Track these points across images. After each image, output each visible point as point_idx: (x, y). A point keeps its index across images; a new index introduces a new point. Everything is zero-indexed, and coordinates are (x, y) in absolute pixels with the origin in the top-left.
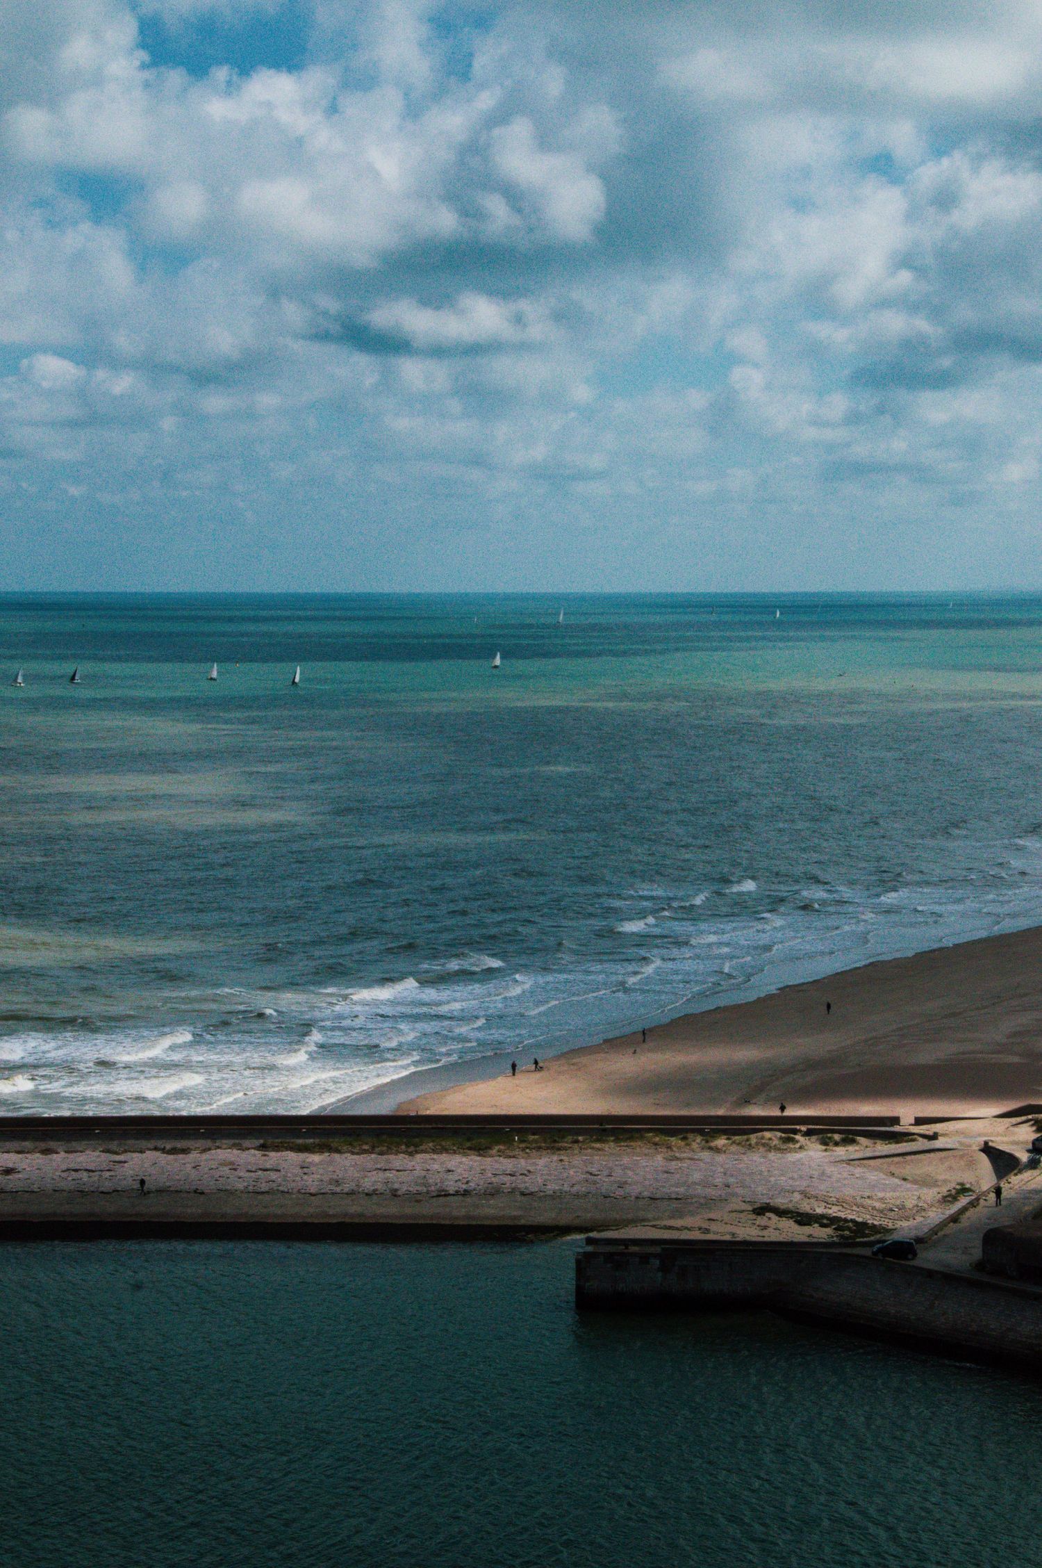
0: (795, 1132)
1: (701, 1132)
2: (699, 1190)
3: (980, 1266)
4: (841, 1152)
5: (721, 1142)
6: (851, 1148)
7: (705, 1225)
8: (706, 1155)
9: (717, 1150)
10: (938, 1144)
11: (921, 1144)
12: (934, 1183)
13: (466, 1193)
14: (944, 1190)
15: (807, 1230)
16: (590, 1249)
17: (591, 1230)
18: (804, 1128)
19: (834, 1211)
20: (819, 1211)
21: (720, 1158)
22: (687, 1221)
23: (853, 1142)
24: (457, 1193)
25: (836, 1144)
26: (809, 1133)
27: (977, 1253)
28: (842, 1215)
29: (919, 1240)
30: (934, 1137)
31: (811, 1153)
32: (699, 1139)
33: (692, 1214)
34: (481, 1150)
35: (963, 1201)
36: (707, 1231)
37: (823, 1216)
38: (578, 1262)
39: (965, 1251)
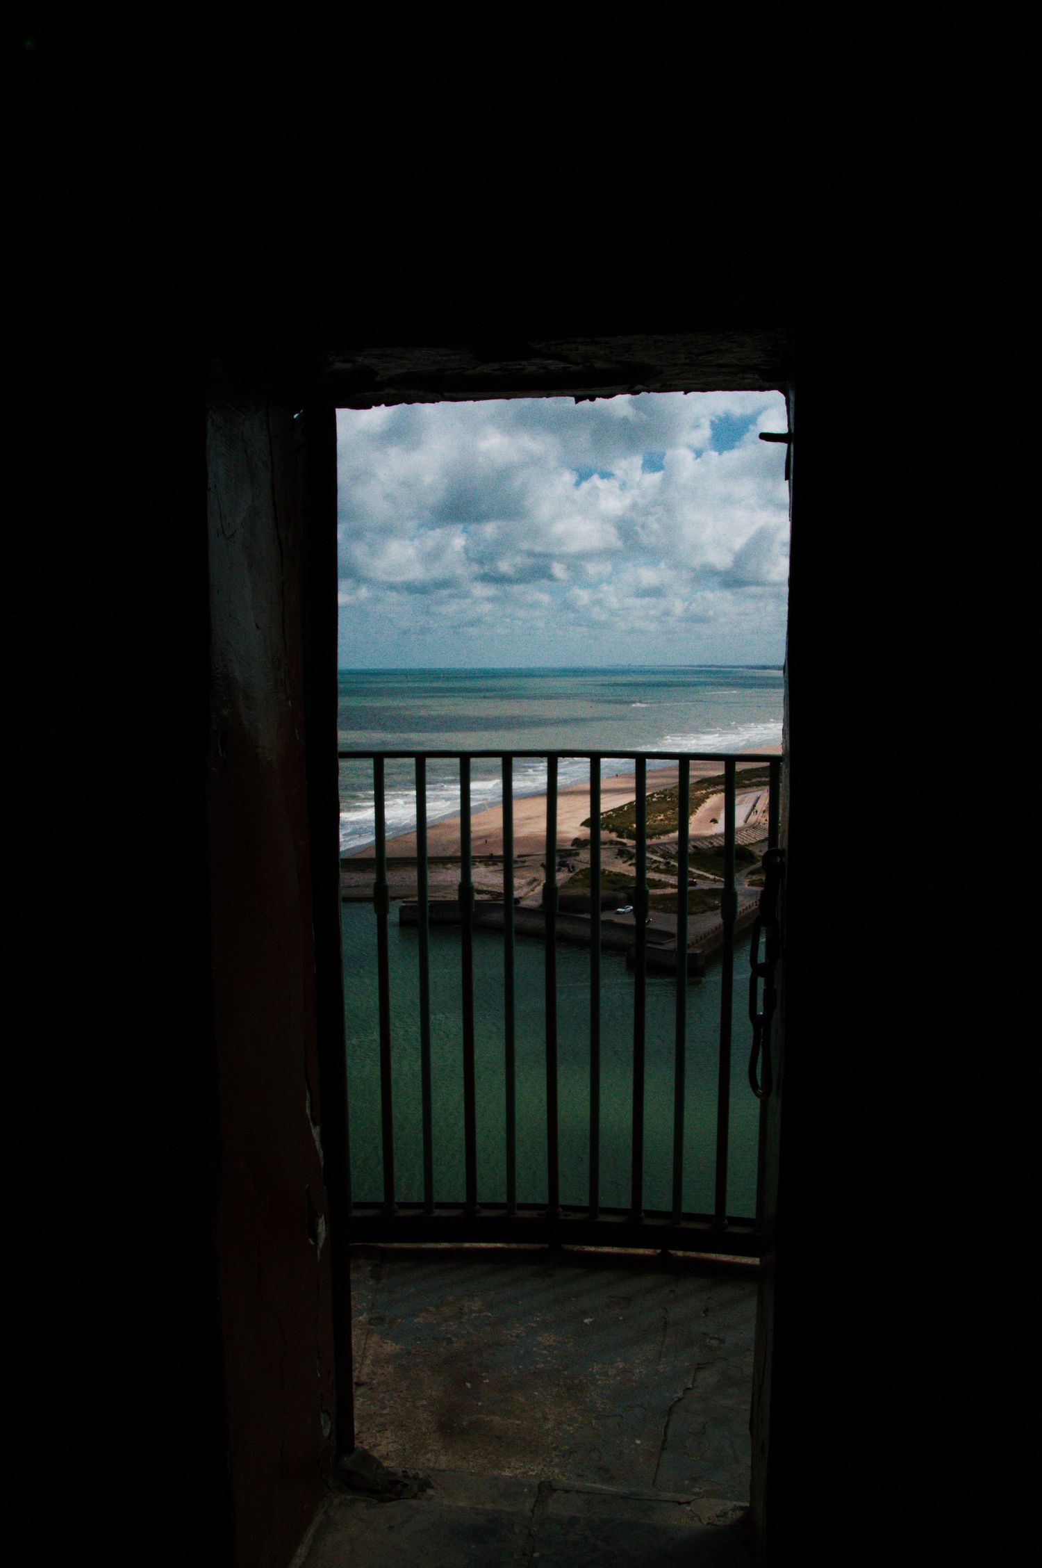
0: (476, 861)
1: (442, 862)
2: (442, 883)
3: (541, 906)
4: (492, 868)
5: (449, 866)
6: (496, 867)
7: (444, 895)
8: (444, 871)
9: (448, 869)
10: (526, 864)
11: (520, 864)
12: (525, 878)
13: (358, 886)
14: (528, 880)
15: (481, 896)
16: (404, 904)
17: (404, 898)
18: (478, 860)
19: (490, 889)
20: (485, 889)
21: (450, 871)
22: (437, 894)
23: (496, 864)
24: (355, 886)
25: (490, 865)
26: (480, 862)
27: (540, 901)
28: (493, 890)
29: (521, 898)
30: (525, 862)
31: (481, 869)
32: (441, 865)
33: (440, 891)
34: (363, 871)
35: (535, 884)
36: (445, 897)
37: (486, 891)
38: (400, 909)
39: (536, 901)
